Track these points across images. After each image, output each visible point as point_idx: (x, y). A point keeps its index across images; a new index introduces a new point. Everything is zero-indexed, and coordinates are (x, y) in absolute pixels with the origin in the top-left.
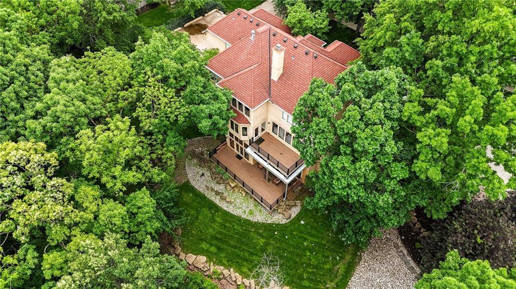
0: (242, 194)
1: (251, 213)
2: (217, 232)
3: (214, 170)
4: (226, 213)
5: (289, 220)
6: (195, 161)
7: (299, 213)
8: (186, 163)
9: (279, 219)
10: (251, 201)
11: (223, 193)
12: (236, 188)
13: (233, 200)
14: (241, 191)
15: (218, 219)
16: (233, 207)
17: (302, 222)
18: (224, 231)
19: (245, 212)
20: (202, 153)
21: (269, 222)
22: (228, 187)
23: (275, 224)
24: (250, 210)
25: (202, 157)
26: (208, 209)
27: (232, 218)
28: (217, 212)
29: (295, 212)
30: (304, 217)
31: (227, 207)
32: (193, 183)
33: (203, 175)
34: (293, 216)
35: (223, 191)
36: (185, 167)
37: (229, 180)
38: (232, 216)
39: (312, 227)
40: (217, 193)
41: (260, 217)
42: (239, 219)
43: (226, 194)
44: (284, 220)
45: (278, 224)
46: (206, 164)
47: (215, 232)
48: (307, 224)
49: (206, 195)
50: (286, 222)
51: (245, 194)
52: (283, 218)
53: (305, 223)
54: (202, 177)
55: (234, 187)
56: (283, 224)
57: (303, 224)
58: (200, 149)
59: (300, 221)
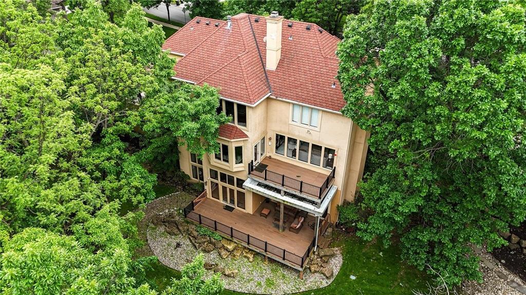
0: (248, 258)
1: (270, 283)
3: (195, 234)
5: (332, 280)
6: (162, 229)
7: (343, 264)
8: (148, 235)
10: (266, 267)
11: (217, 265)
12: (235, 251)
13: (237, 271)
14: (245, 254)
16: (239, 281)
17: (353, 278)
19: (260, 284)
20: (171, 215)
21: (303, 289)
22: (223, 253)
23: (312, 291)
24: (268, 280)
25: (172, 219)
29: (336, 264)
30: (352, 269)
31: (230, 284)
32: (165, 261)
33: (178, 245)
34: (336, 271)
35: (217, 261)
36: (147, 240)
37: (224, 242)
39: (370, 281)
40: (208, 267)
41: (286, 285)
43: (222, 265)
44: (324, 282)
46: (181, 228)
48: (360, 279)
50: (329, 283)
51: (253, 256)
52: (323, 279)
53: (357, 278)
54: (178, 249)
55: (232, 251)
56: (325, 287)
57: (355, 280)
58: (167, 211)
59: (348, 276)
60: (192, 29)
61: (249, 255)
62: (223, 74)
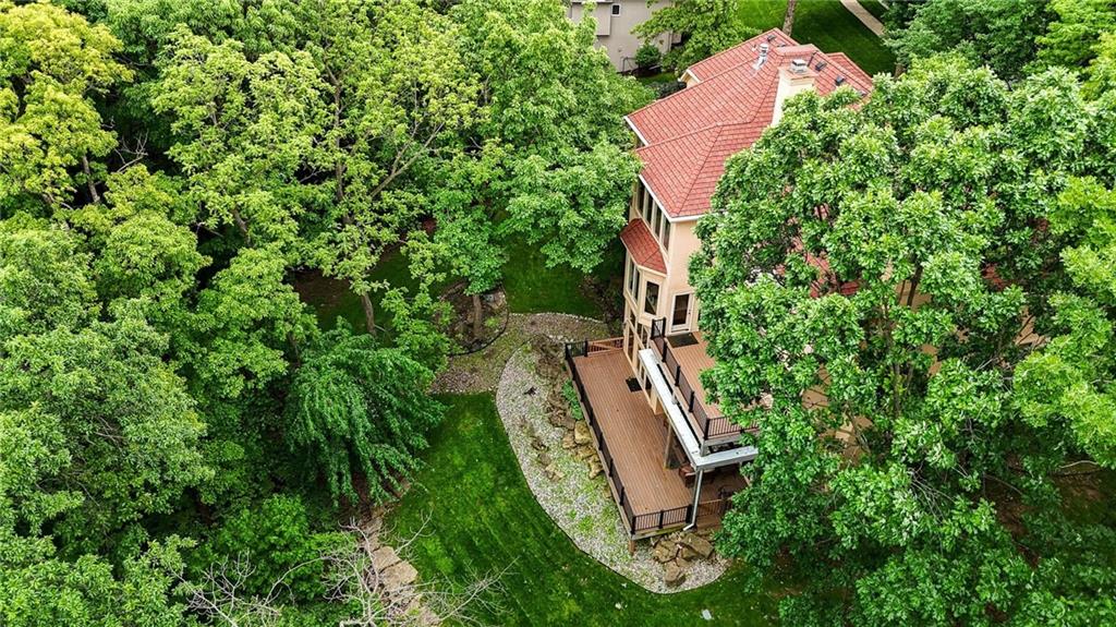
0: (590, 471)
1: (587, 524)
2: (480, 530)
3: (559, 389)
4: (529, 498)
6: (535, 358)
7: (710, 586)
8: (514, 355)
9: (648, 574)
10: (602, 499)
11: (548, 450)
12: (583, 448)
13: (562, 476)
14: (590, 461)
15: (501, 504)
16: (553, 491)
18: (497, 537)
19: (573, 515)
20: (557, 347)
21: (618, 569)
22: (568, 439)
23: (628, 581)
24: (588, 518)
25: (553, 353)
26: (495, 469)
27: (535, 515)
28: (509, 486)
29: (701, 575)
30: (717, 602)
31: (540, 486)
33: (531, 391)
34: (688, 586)
35: (553, 445)
36: (506, 362)
37: (578, 425)
38: (538, 511)
40: (537, 444)
41: (603, 545)
42: (547, 525)
43: (553, 454)
44: (657, 584)
45: (638, 587)
46: (551, 370)
47: (476, 528)
48: (716, 624)
49: (511, 438)
50: (662, 592)
51: (597, 471)
52: (660, 579)
53: (711, 621)
54: (528, 396)
55: (581, 445)
56: (650, 592)
57: (707, 621)
58: (560, 337)
59: (701, 607)
61: (593, 466)
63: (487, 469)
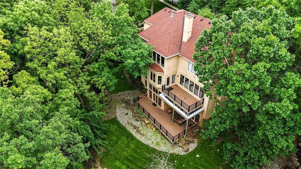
1: (158, 144)
2: (129, 155)
3: (135, 111)
4: (139, 142)
5: (187, 153)
6: (124, 105)
7: (196, 148)
8: (117, 106)
9: (179, 151)
10: (159, 136)
11: (139, 128)
12: (149, 124)
13: (146, 133)
14: (152, 127)
15: (132, 146)
16: (145, 138)
18: (135, 155)
19: (153, 143)
20: (129, 100)
21: (171, 152)
22: (143, 123)
23: (175, 154)
24: (157, 142)
25: (129, 102)
26: (126, 137)
27: (142, 146)
28: (132, 140)
29: (192, 147)
30: (199, 152)
31: (140, 138)
32: (119, 119)
33: (127, 114)
34: (190, 150)
35: (140, 126)
36: (116, 108)
37: (145, 119)
38: (143, 144)
39: (205, 161)
40: (135, 127)
41: (165, 147)
42: (147, 147)
43: (141, 128)
44: (183, 153)
45: (178, 155)
46: (130, 107)
47: (128, 155)
49: (126, 128)
50: (185, 154)
51: (155, 129)
52: (183, 151)
53: (200, 157)
54: (126, 115)
55: (147, 124)
56: (182, 155)
57: (198, 157)
58: (129, 98)
59: (196, 154)
60: (162, 13)
61: (153, 128)
62: (159, 40)
63: (124, 138)
